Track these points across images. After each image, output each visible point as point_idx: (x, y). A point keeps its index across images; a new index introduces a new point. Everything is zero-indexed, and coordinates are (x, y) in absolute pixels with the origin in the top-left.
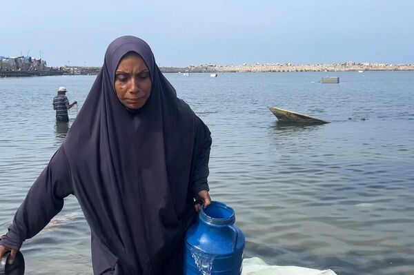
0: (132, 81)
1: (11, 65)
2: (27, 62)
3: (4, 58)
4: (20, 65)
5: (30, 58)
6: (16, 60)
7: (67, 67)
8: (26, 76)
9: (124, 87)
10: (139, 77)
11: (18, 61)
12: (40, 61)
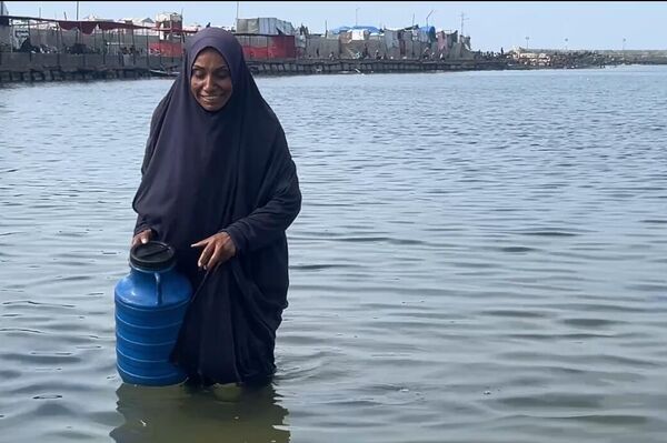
0: (208, 79)
1: (390, 45)
2: (425, 38)
3: (374, 29)
4: (409, 45)
5: (433, 28)
6: (400, 34)
7: (523, 51)
8: (420, 71)
9: (200, 82)
10: (216, 74)
11: (405, 37)
12: (454, 36)
